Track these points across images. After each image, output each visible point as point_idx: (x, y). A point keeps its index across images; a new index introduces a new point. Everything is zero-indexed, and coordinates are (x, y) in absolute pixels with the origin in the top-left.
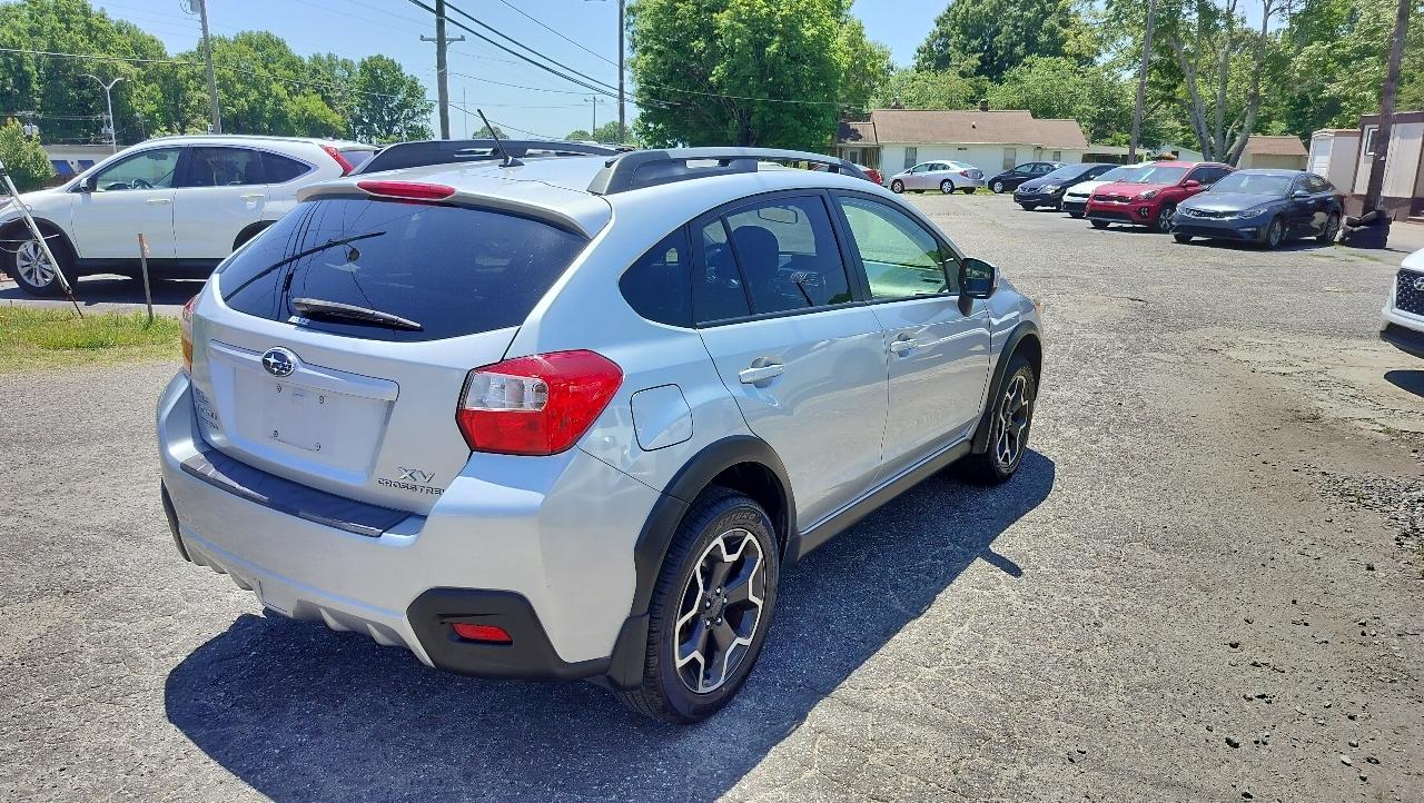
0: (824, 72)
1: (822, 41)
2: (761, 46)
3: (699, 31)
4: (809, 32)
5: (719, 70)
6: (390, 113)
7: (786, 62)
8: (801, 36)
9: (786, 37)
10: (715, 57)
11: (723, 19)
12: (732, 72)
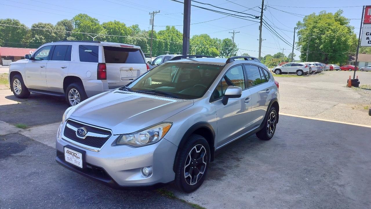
0: (346, 46)
1: (346, 41)
2: (331, 41)
3: (317, 38)
4: (343, 39)
5: (322, 46)
6: (229, 50)
7: (337, 45)
8: (341, 39)
9: (338, 40)
10: (321, 43)
11: (323, 36)
12: (324, 47)
